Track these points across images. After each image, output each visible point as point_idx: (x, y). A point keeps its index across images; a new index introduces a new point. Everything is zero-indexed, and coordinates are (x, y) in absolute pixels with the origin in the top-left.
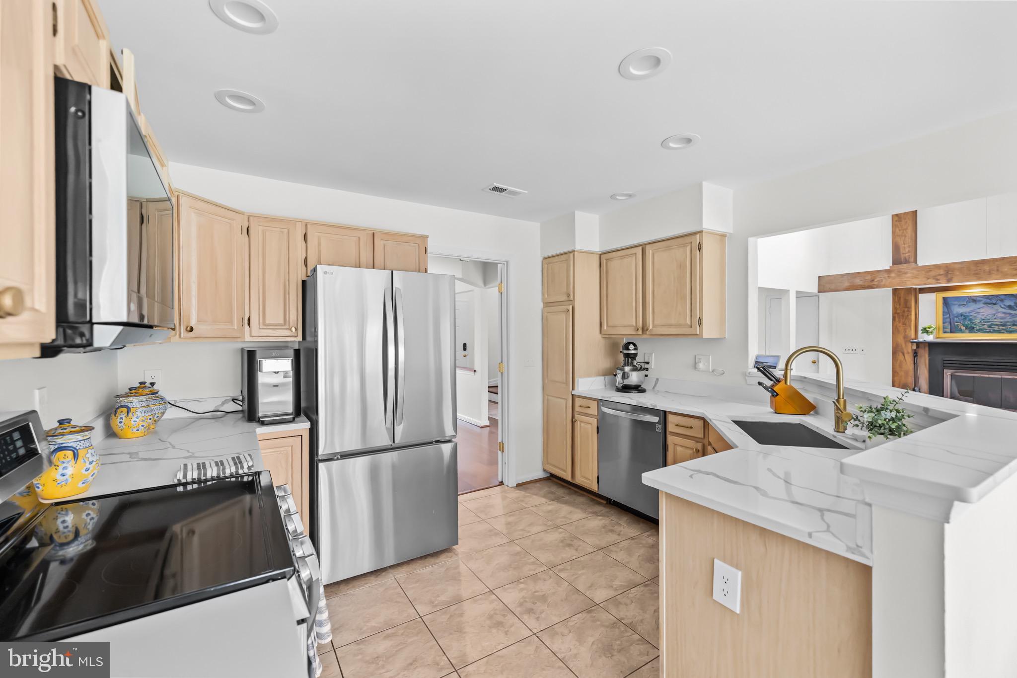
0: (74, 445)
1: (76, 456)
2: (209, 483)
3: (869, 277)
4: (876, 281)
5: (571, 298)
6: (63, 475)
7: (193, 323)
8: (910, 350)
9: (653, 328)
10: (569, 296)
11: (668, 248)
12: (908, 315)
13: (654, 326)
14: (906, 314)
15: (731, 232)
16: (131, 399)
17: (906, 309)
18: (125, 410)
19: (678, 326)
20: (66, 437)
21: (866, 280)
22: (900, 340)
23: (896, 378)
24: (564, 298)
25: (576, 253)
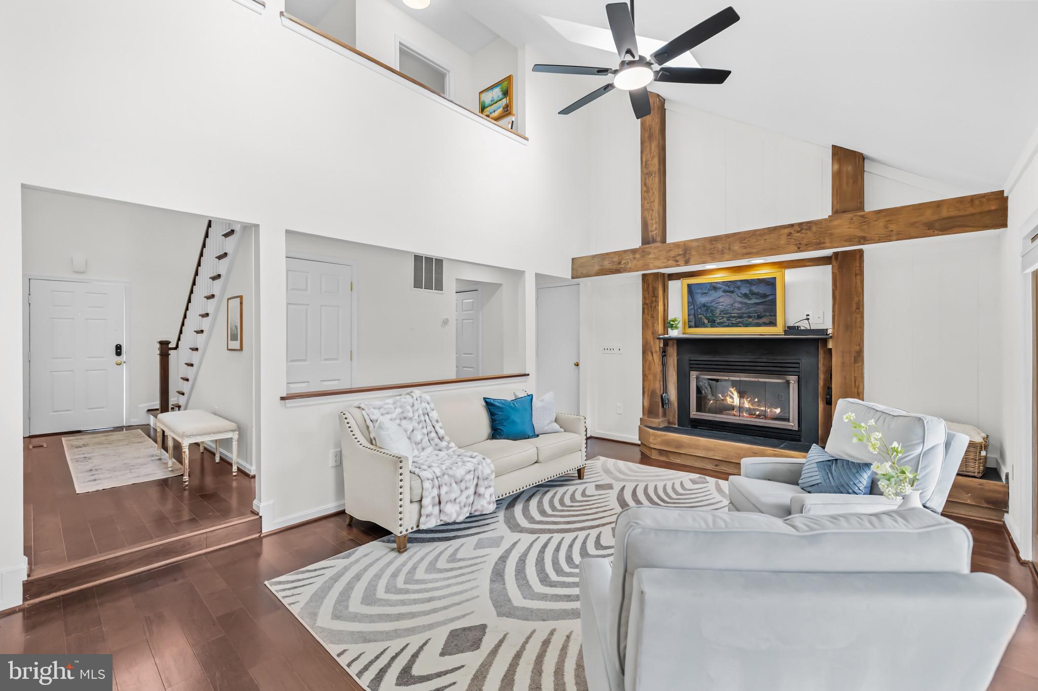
3: (616, 259)
4: (622, 263)
8: (658, 349)
12: (656, 306)
14: (654, 305)
17: (654, 299)
21: (614, 262)
22: (650, 337)
23: (646, 383)
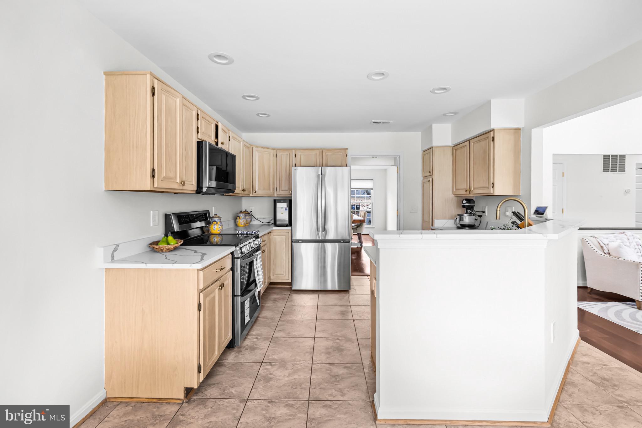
0: (217, 220)
1: (217, 223)
2: (244, 235)
5: (431, 174)
6: (214, 228)
7: (257, 190)
9: (473, 189)
10: (430, 172)
11: (480, 141)
13: (474, 189)
15: (523, 126)
16: (240, 214)
18: (239, 217)
19: (483, 188)
20: (216, 218)
24: (428, 174)
25: (434, 148)
